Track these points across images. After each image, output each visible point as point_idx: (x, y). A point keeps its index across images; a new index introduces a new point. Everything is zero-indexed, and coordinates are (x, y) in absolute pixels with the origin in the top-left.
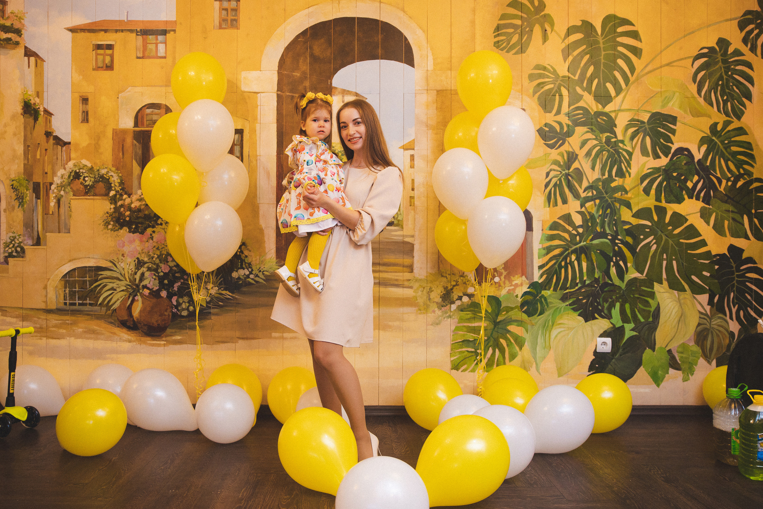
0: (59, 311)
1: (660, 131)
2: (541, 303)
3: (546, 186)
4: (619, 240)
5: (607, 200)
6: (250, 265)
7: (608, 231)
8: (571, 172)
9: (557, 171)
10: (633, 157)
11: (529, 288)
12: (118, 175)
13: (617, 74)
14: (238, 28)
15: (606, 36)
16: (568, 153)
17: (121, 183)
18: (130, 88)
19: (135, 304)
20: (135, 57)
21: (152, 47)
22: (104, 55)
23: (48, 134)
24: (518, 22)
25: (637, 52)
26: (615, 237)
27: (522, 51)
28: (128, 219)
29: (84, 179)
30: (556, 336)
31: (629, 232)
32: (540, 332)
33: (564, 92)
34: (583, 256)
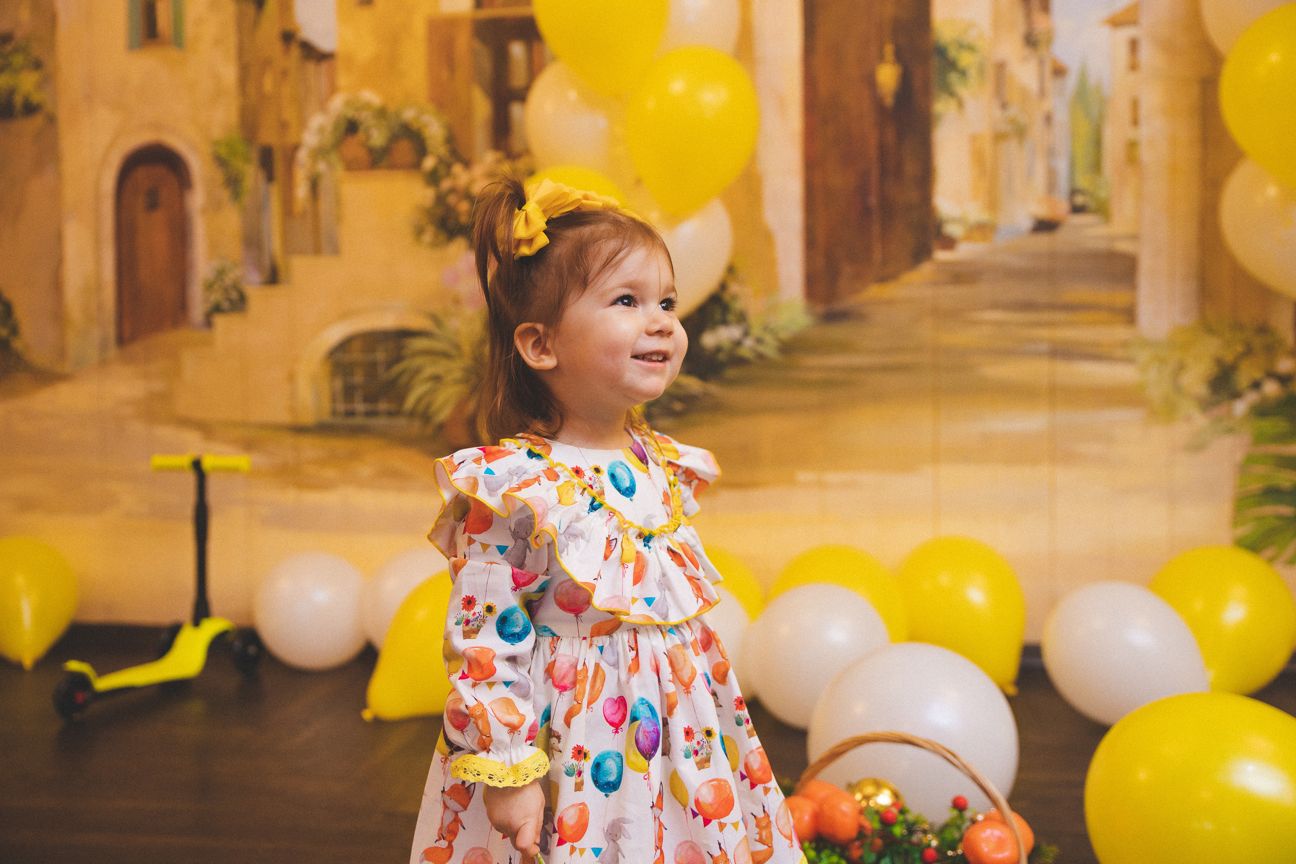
0: (322, 429)
6: (742, 318)
12: (442, 120)
23: (288, 37)
28: (464, 219)
29: (367, 134)
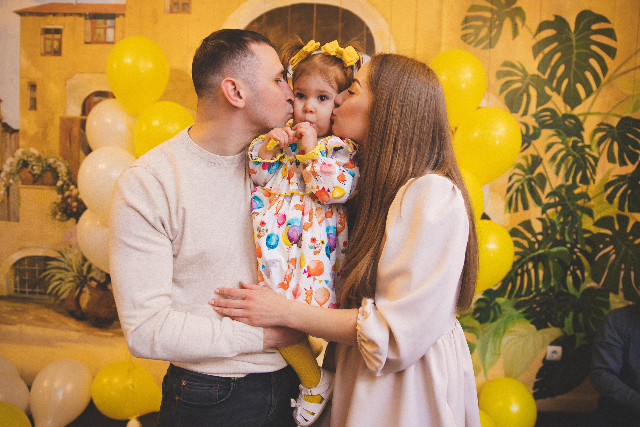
0: (10, 298)
1: (628, 137)
2: (494, 310)
3: (509, 190)
4: (578, 248)
5: (569, 208)
7: (568, 239)
8: (536, 177)
9: (520, 175)
10: (600, 163)
11: (483, 294)
12: (65, 165)
13: (588, 75)
14: (189, 12)
15: (578, 34)
16: (533, 157)
17: (69, 173)
18: (77, 75)
19: (83, 295)
20: (83, 42)
21: (101, 31)
22: (53, 40)
24: (488, 15)
25: (611, 51)
26: (574, 246)
27: (491, 45)
28: (75, 210)
29: (32, 168)
30: (507, 343)
31: (588, 241)
32: (491, 339)
33: (533, 92)
34: (540, 264)
